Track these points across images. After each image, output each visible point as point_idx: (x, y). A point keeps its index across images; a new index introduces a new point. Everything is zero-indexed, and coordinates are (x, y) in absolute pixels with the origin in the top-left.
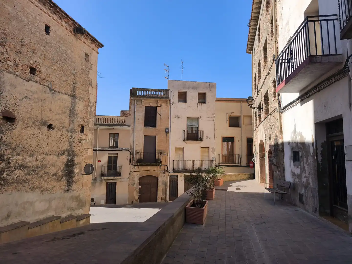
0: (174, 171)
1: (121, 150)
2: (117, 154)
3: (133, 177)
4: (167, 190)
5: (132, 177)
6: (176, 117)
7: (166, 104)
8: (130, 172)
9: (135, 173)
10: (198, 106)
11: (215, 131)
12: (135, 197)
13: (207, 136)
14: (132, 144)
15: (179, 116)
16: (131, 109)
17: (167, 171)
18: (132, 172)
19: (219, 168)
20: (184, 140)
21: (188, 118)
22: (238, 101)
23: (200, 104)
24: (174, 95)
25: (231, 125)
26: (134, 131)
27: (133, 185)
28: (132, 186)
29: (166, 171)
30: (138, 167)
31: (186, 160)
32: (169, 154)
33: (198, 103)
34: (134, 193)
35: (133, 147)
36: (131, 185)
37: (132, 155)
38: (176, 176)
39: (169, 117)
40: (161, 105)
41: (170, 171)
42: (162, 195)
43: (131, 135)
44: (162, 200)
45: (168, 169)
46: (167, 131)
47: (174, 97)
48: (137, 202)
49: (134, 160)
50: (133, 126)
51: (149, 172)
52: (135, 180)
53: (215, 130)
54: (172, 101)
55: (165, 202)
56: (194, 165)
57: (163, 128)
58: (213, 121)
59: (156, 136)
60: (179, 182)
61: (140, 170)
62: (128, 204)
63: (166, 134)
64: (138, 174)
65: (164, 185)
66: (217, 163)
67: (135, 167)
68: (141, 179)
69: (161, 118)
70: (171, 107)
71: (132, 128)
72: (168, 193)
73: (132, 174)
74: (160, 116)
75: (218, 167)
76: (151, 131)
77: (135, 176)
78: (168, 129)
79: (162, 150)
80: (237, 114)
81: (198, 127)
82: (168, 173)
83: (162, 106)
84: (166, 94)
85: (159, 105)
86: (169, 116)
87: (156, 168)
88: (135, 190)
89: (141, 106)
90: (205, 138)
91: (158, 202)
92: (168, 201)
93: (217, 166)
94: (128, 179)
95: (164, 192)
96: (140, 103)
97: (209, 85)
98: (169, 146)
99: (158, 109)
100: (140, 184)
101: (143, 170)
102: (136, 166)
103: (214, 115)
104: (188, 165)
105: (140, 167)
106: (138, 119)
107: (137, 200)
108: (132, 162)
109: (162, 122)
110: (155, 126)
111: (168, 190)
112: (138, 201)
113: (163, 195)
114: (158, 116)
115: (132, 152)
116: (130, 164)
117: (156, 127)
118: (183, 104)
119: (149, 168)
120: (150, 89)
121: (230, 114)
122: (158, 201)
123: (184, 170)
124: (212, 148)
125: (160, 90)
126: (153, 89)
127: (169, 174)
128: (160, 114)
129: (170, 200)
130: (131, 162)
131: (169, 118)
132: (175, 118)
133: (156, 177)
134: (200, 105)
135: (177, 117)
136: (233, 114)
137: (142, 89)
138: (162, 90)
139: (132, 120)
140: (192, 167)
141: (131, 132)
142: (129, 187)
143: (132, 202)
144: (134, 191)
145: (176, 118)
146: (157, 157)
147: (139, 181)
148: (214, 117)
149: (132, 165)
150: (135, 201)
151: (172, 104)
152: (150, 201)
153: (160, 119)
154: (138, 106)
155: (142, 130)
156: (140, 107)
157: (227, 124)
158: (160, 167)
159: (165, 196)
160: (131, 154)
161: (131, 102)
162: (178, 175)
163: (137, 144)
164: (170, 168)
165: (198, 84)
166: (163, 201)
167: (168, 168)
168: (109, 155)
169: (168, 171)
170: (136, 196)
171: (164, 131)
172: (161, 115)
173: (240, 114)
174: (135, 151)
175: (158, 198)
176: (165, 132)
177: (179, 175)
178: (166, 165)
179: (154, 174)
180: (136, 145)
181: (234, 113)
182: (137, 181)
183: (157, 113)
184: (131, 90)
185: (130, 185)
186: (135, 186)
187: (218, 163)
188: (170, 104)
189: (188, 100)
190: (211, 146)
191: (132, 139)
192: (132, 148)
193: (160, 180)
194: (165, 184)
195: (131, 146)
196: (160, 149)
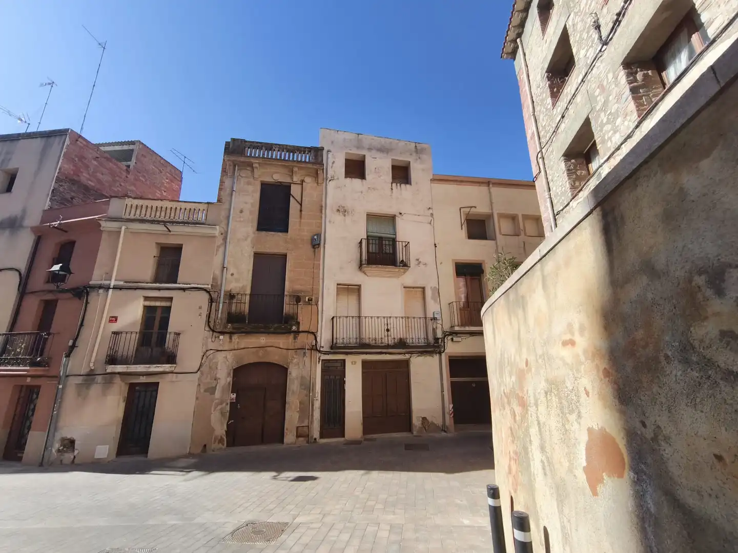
0: (334, 347)
1: (184, 289)
2: (170, 299)
3: (213, 368)
4: (313, 405)
5: (210, 368)
6: (338, 210)
7: (314, 179)
8: (204, 350)
9: (220, 356)
10: (392, 189)
11: (436, 247)
12: (213, 430)
13: (418, 260)
14: (218, 272)
15: (346, 208)
16: (223, 187)
17: (315, 348)
18: (212, 351)
19: (452, 339)
20: (361, 266)
21: (371, 217)
22: (483, 183)
23: (397, 185)
24: (334, 162)
25: (471, 236)
26: (225, 239)
27: (212, 390)
28: (208, 393)
29: (311, 349)
30: (231, 338)
31: (366, 317)
32: (320, 303)
33: (392, 183)
34: (212, 416)
35: (219, 283)
36: (205, 391)
37: (214, 304)
38: (339, 364)
39: (321, 209)
40: (303, 181)
41: (321, 350)
42: (297, 420)
43: (217, 250)
44: (298, 436)
45: (316, 344)
46: (316, 243)
47: (336, 164)
48: (220, 445)
49: (219, 316)
50: (225, 227)
51: (261, 352)
52: (218, 376)
53: (435, 244)
54: (330, 173)
55: (308, 442)
56: (388, 330)
57: (307, 235)
58: (430, 223)
59: (286, 255)
60: (346, 379)
61: (236, 347)
62: (190, 453)
63: (312, 250)
64: (228, 357)
65: (305, 389)
66: (447, 328)
67: (221, 337)
68: (239, 372)
69: (301, 211)
70: (326, 185)
71: (223, 232)
72: (317, 414)
73: (211, 356)
74: (299, 206)
75: (450, 337)
76: (273, 242)
77: (219, 364)
78: (319, 235)
79: (301, 291)
80: (482, 209)
81: (394, 236)
82: (318, 355)
83: (304, 183)
84: (316, 156)
85: (295, 179)
86: (322, 207)
87: (282, 341)
88: (215, 408)
89: (252, 180)
90: (413, 263)
91: (288, 444)
92: (315, 439)
93: (447, 335)
94: (197, 372)
95: (305, 410)
96: (249, 173)
97: (416, 146)
98: (321, 281)
99: (295, 190)
100: (236, 387)
101: (242, 347)
102: (222, 333)
103: (431, 211)
104: (373, 331)
105: (235, 337)
106: (241, 212)
107: (221, 441)
108: (212, 325)
109: (302, 221)
110: (285, 230)
111: (317, 404)
112: (223, 445)
113: (303, 422)
114: (293, 206)
115: (214, 296)
116: (207, 329)
117: (287, 231)
118: (357, 182)
119: (263, 340)
120: (276, 144)
121: (468, 210)
122: (285, 440)
123: (362, 346)
124: (433, 289)
125: (301, 147)
126: (283, 145)
127: (319, 359)
128: (299, 200)
129: (322, 436)
130: (209, 322)
131: (321, 212)
132: (338, 213)
133: (284, 367)
134: (397, 188)
135: (343, 211)
136: (473, 209)
137: (257, 143)
138: (305, 148)
139: (223, 214)
140: (383, 337)
141: (219, 241)
142: (197, 398)
143: (205, 446)
144: (213, 409)
145: (341, 214)
146: (287, 308)
147: (230, 379)
148: (432, 215)
149: (213, 331)
150: (215, 441)
151: (330, 181)
152: (263, 441)
153: (299, 212)
154: (243, 181)
155: (249, 240)
156: (249, 183)
157: (463, 233)
158: (295, 338)
159: (306, 424)
160: (211, 301)
161: (224, 171)
162: (344, 360)
163: (232, 275)
164: (324, 339)
165: (391, 143)
166: (301, 439)
167: (318, 339)
168: (148, 303)
169: (317, 350)
170: (220, 428)
171: (310, 241)
172: (301, 205)
173: (491, 211)
174: (224, 291)
175: (287, 430)
176: (310, 247)
177: (349, 359)
178: (313, 333)
179: (275, 357)
180: (229, 276)
181: (475, 207)
182: (224, 377)
183: (291, 198)
184: (227, 144)
185: (202, 391)
186: (218, 394)
187: (450, 326)
188: (325, 180)
189: (368, 175)
190: (430, 285)
191: (218, 260)
192: (217, 283)
193: (294, 373)
194: (308, 387)
195: (214, 279)
196: (298, 287)
